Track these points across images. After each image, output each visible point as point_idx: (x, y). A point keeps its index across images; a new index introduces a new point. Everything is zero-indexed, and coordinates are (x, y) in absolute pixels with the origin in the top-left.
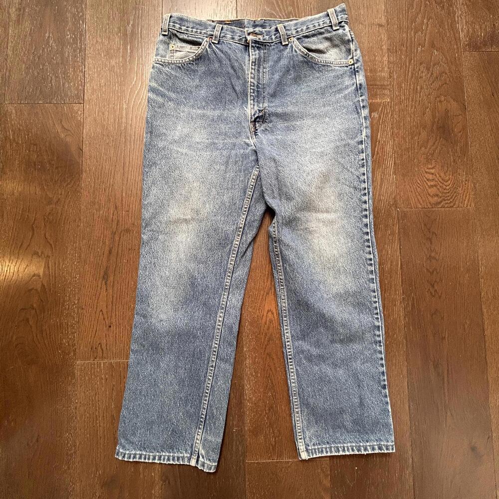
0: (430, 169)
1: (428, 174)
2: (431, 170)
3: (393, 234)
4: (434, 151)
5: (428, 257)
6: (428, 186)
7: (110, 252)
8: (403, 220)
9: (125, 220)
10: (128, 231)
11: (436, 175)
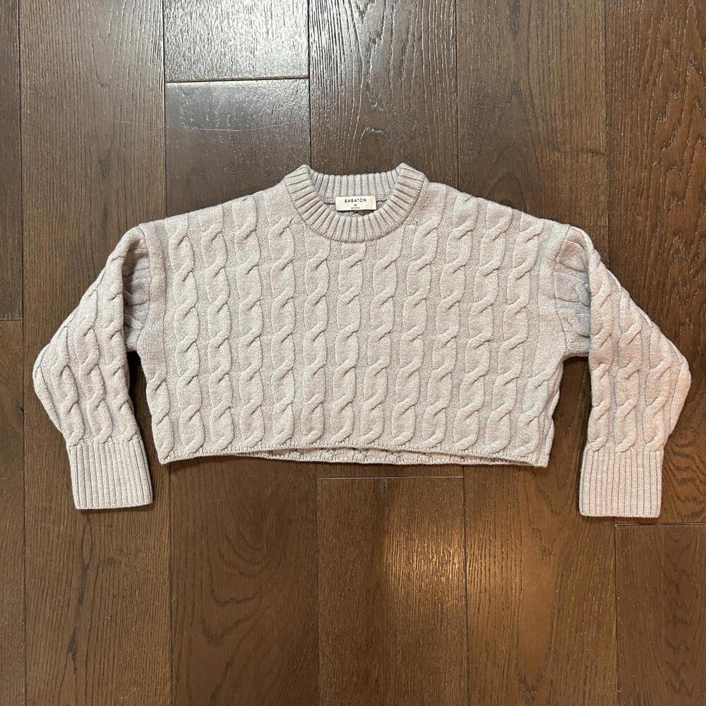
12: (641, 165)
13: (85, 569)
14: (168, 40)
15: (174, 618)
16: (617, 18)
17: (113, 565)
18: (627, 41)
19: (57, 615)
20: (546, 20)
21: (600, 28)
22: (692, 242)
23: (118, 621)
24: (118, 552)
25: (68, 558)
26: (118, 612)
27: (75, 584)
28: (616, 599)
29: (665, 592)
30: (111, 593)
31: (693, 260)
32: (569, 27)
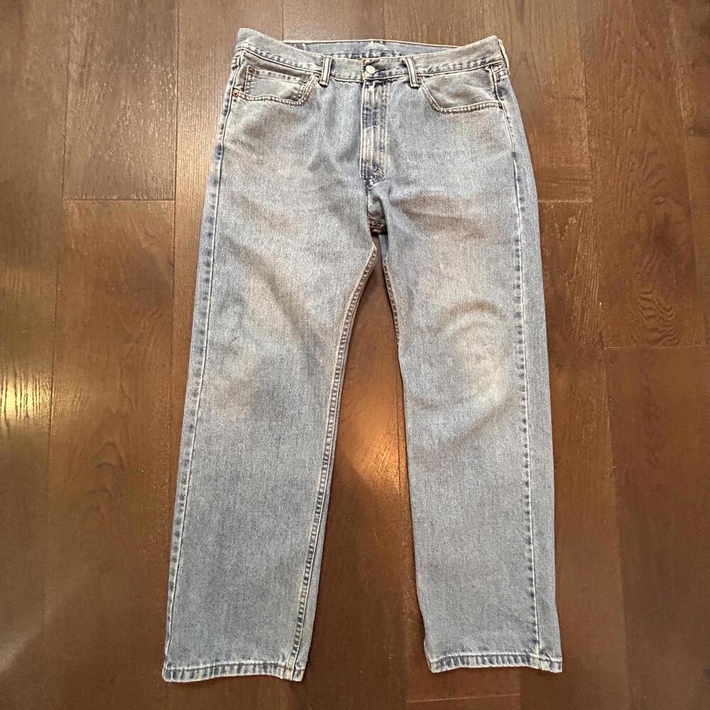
28: (609, 401)
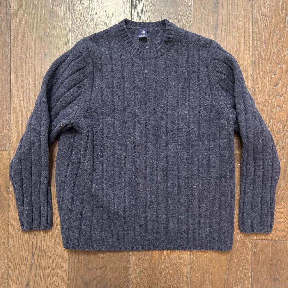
0: (279, 208)
1: (278, 213)
2: (280, 210)
3: (247, 259)
4: (284, 195)
5: (273, 278)
6: (277, 222)
7: (31, 268)
8: (255, 249)
9: (42, 244)
10: (44, 251)
11: (284, 214)
12: (266, 94)
13: (33, 254)
14: (73, 36)
15: (70, 275)
16: (257, 33)
17: (45, 253)
18: (261, 44)
19: (21, 273)
20: (228, 33)
21: (250, 37)
22: (285, 126)
23: (47, 276)
24: (48, 248)
25: (26, 250)
26: (47, 272)
27: (29, 261)
29: (271, 268)
30: (44, 264)
31: (285, 133)
32: (238, 36)
